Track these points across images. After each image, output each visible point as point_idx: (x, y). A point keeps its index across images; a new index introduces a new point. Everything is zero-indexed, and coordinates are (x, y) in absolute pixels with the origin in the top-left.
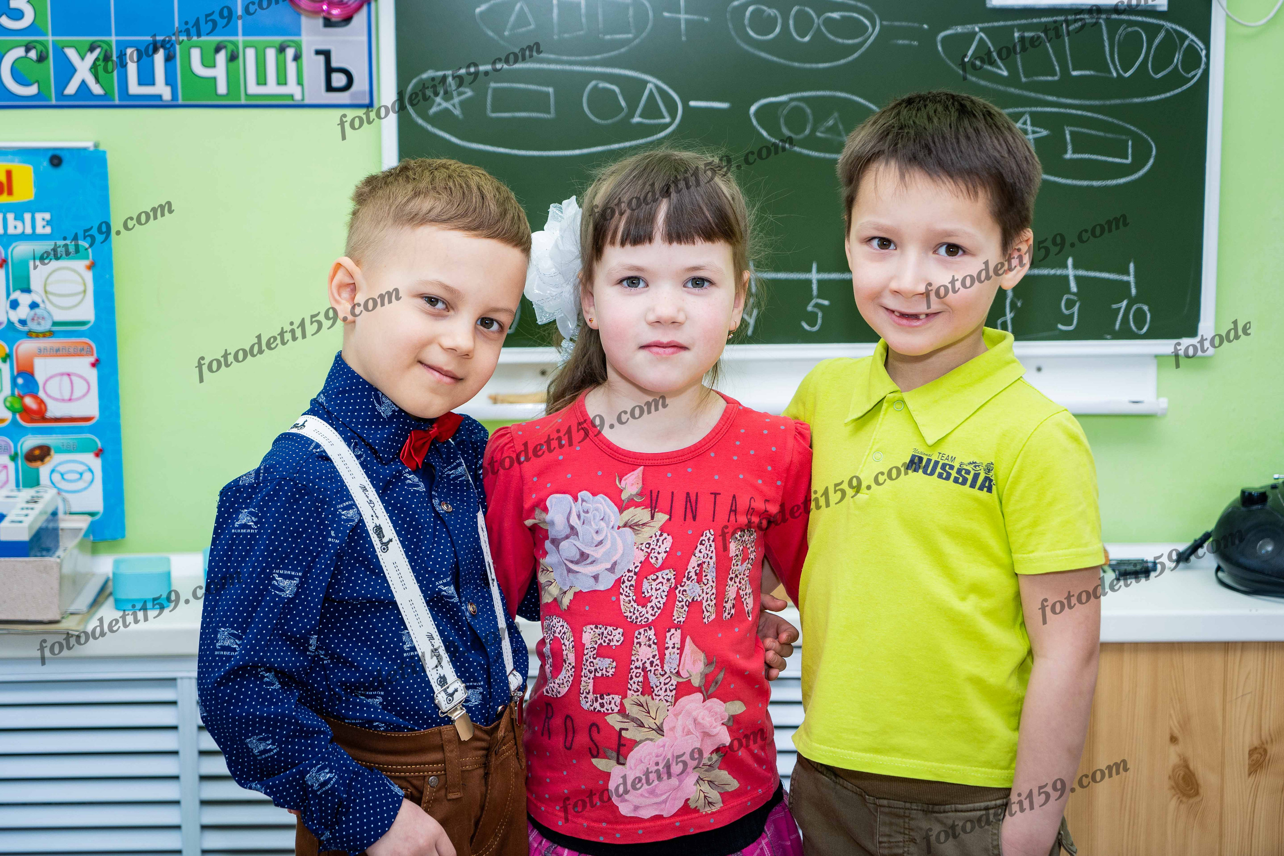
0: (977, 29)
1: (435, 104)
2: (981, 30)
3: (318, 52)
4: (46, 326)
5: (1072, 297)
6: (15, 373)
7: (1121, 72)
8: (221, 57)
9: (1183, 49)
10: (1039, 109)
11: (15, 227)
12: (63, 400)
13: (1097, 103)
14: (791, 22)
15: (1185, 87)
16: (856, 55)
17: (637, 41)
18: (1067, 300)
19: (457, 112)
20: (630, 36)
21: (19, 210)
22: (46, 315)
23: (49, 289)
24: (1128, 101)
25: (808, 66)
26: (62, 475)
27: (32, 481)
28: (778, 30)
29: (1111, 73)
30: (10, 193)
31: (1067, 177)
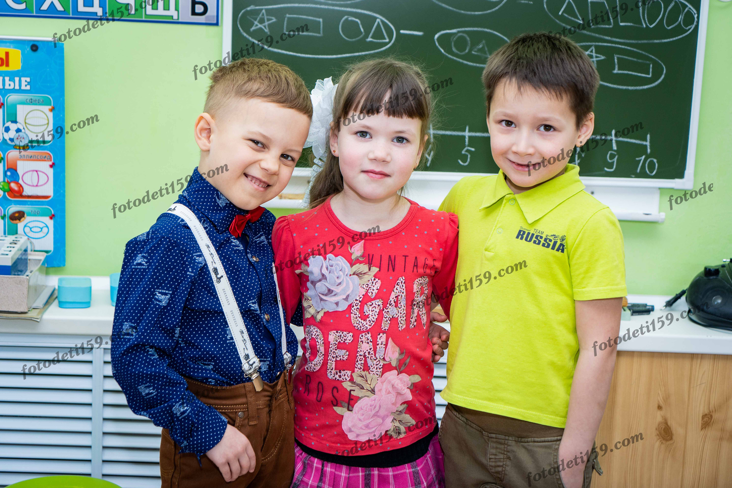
1: (255, 25)
4: (25, 143)
5: (613, 152)
6: (6, 169)
7: (648, 24)
9: (684, 13)
10: (600, 44)
11: (10, 85)
12: (33, 186)
13: (634, 42)
15: (684, 35)
16: (497, 8)
18: (611, 154)
19: (267, 30)
21: (12, 75)
22: (25, 136)
23: (27, 121)
24: (651, 41)
25: (469, 13)
26: (31, 228)
27: (15, 232)
29: (642, 25)
30: (7, 65)
31: (614, 84)
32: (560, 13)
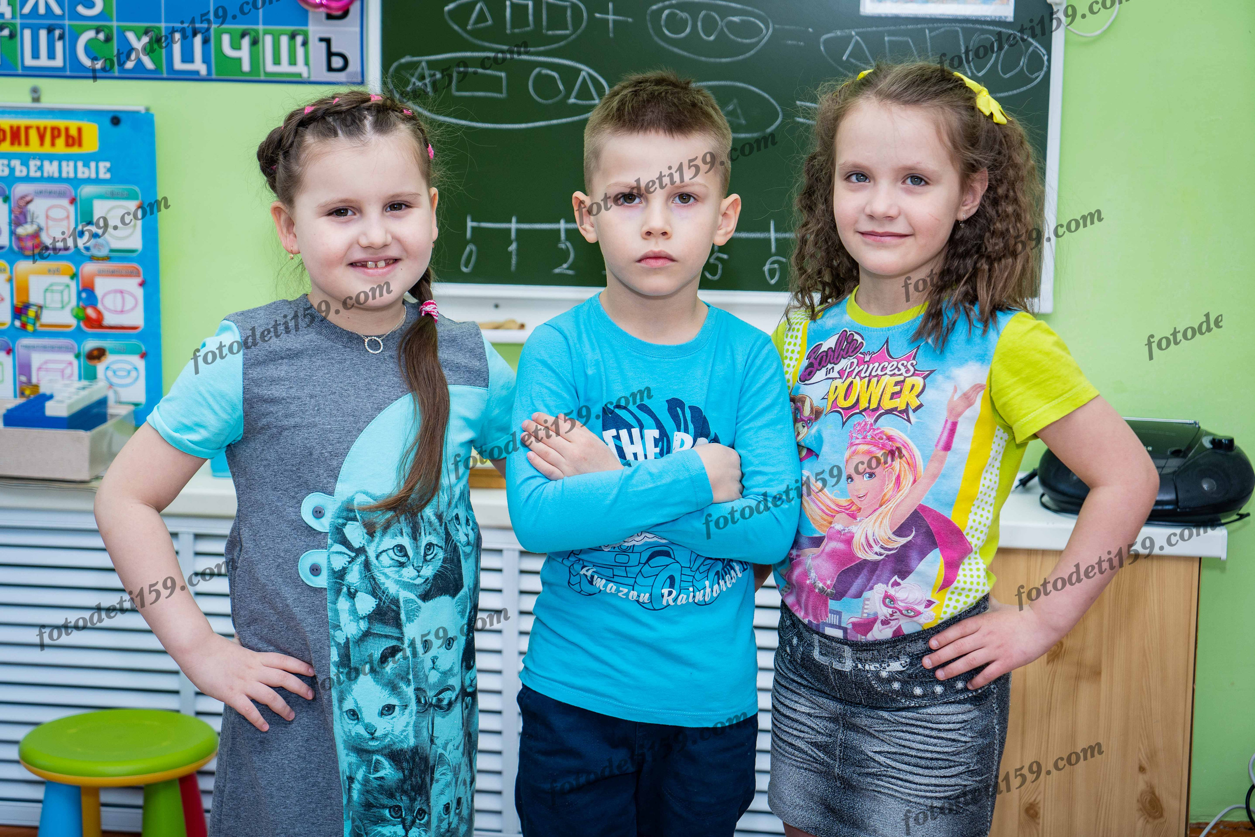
0: (853, 33)
1: (411, 83)
2: (857, 34)
3: (322, 40)
4: (104, 252)
6: (80, 288)
7: (975, 72)
8: (246, 42)
9: (1028, 54)
11: (83, 173)
12: (115, 312)
14: (699, 24)
15: (1029, 86)
16: (752, 52)
17: (573, 37)
20: (568, 32)
22: (104, 243)
25: (712, 60)
26: (114, 372)
27: (91, 376)
28: (688, 30)
30: (80, 145)
32: (844, 58)
